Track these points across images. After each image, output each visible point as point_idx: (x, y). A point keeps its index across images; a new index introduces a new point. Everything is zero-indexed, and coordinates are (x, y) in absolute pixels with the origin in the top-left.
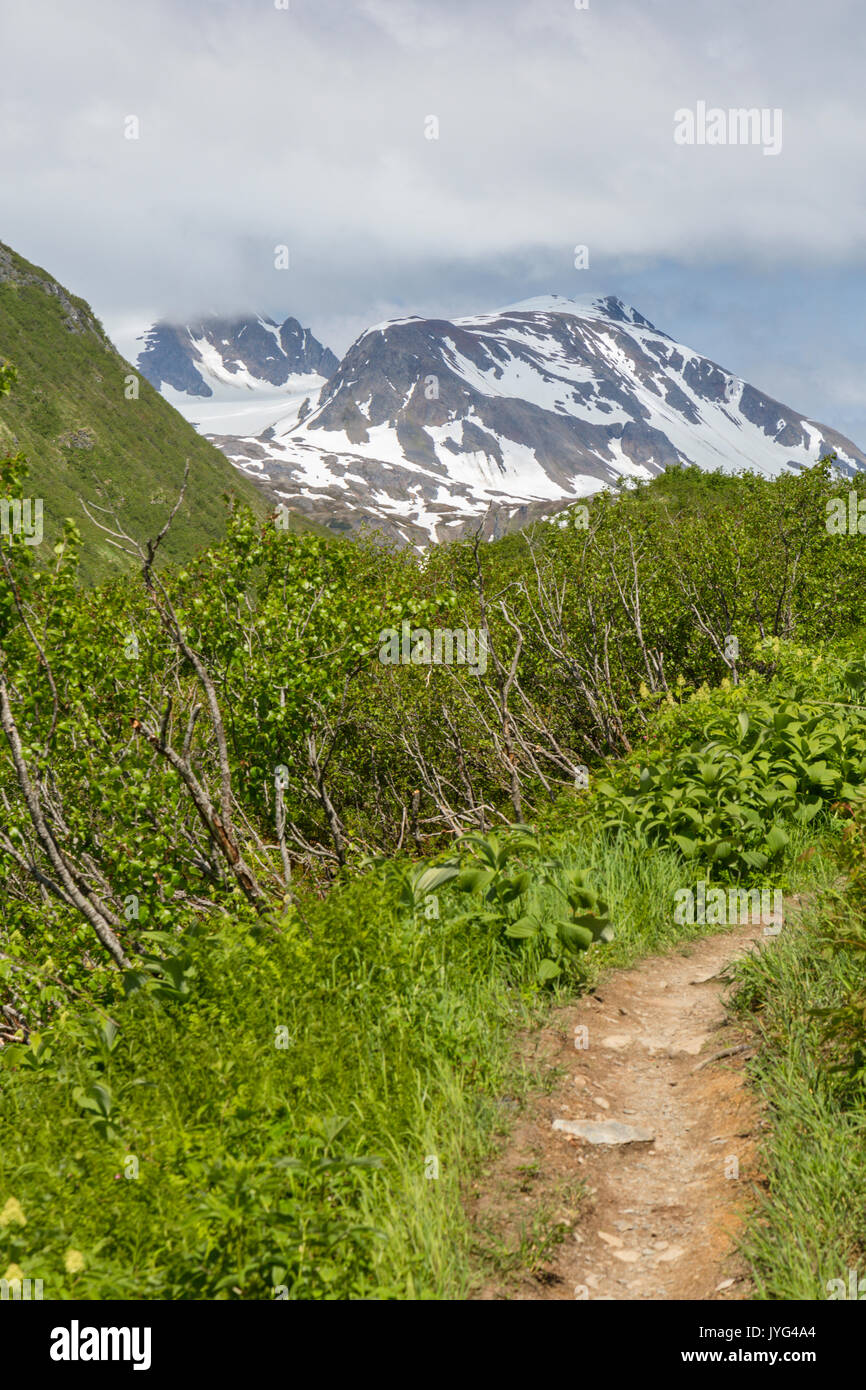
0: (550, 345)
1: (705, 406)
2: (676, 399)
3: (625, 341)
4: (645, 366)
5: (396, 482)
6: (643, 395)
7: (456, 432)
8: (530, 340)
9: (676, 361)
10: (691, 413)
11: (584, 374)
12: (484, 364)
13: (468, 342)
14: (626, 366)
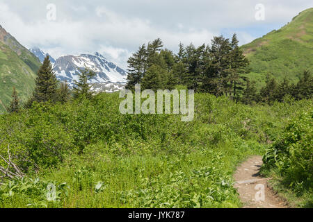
0: (88, 59)
1: (111, 69)
2: (106, 68)
3: (99, 59)
4: (102, 63)
5: (65, 79)
6: (102, 67)
7: (74, 72)
8: (85, 58)
9: (107, 62)
10: (108, 70)
11: (93, 64)
12: (78, 62)
13: (76, 59)
14: (99, 63)
